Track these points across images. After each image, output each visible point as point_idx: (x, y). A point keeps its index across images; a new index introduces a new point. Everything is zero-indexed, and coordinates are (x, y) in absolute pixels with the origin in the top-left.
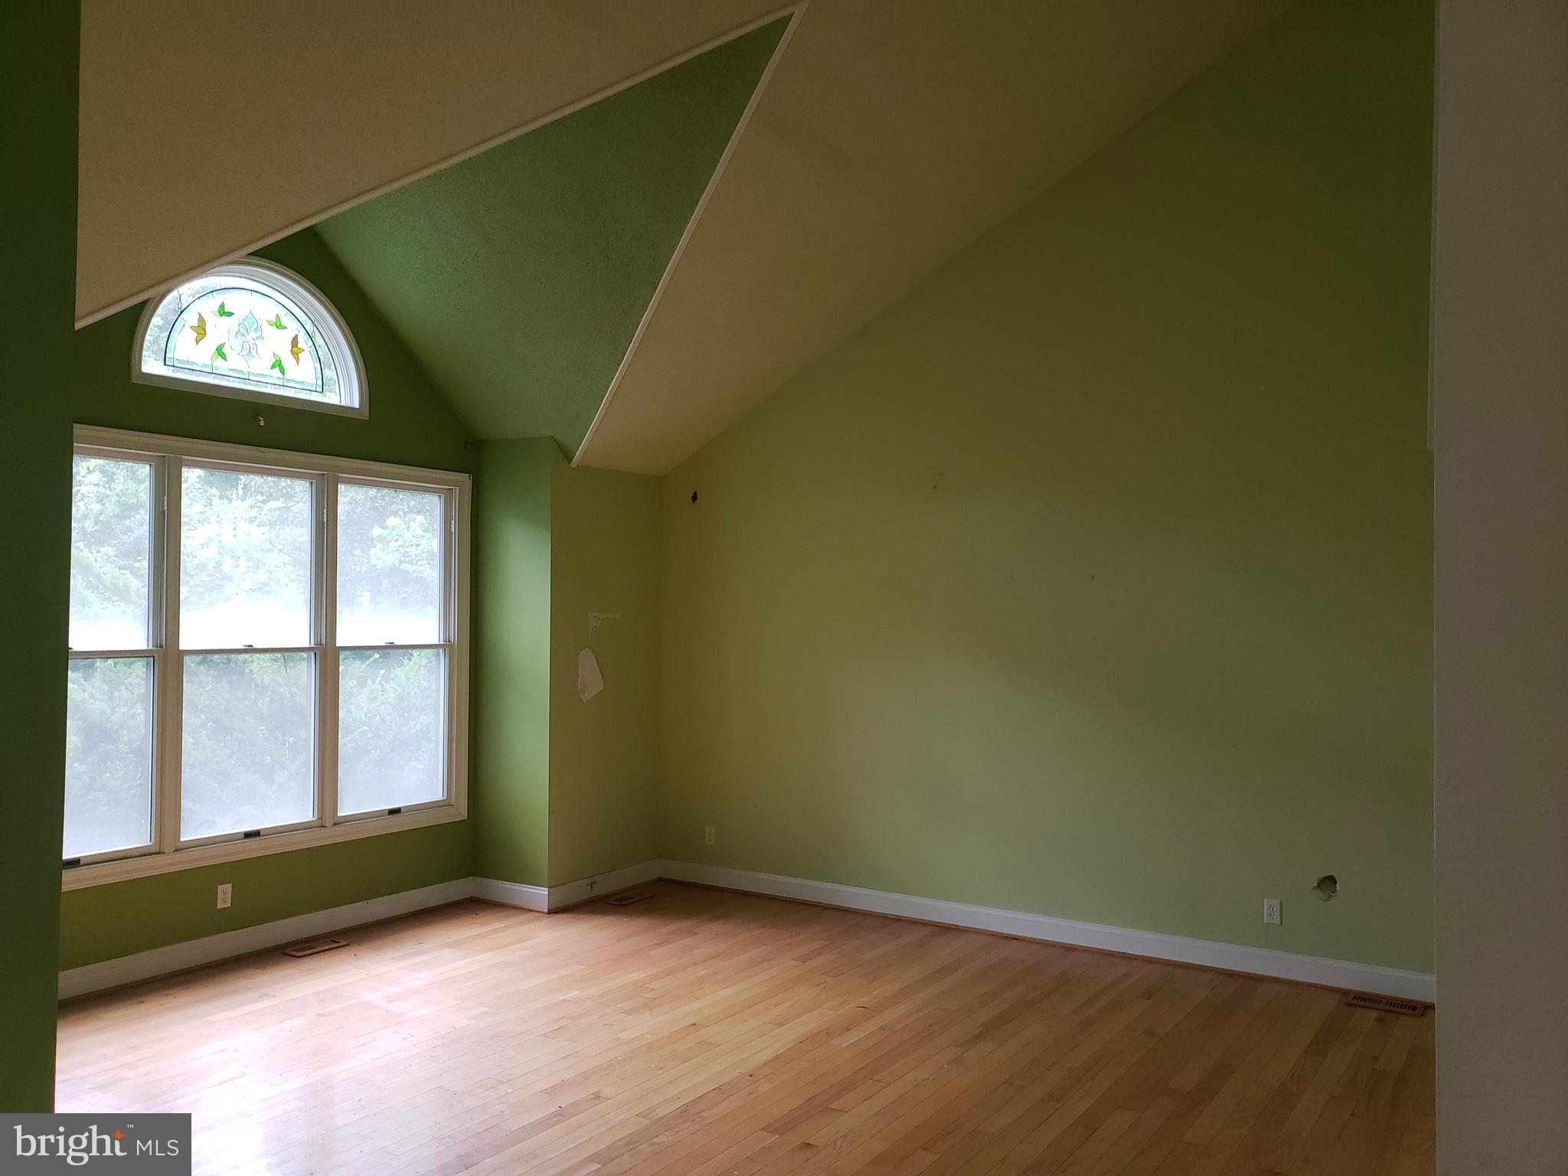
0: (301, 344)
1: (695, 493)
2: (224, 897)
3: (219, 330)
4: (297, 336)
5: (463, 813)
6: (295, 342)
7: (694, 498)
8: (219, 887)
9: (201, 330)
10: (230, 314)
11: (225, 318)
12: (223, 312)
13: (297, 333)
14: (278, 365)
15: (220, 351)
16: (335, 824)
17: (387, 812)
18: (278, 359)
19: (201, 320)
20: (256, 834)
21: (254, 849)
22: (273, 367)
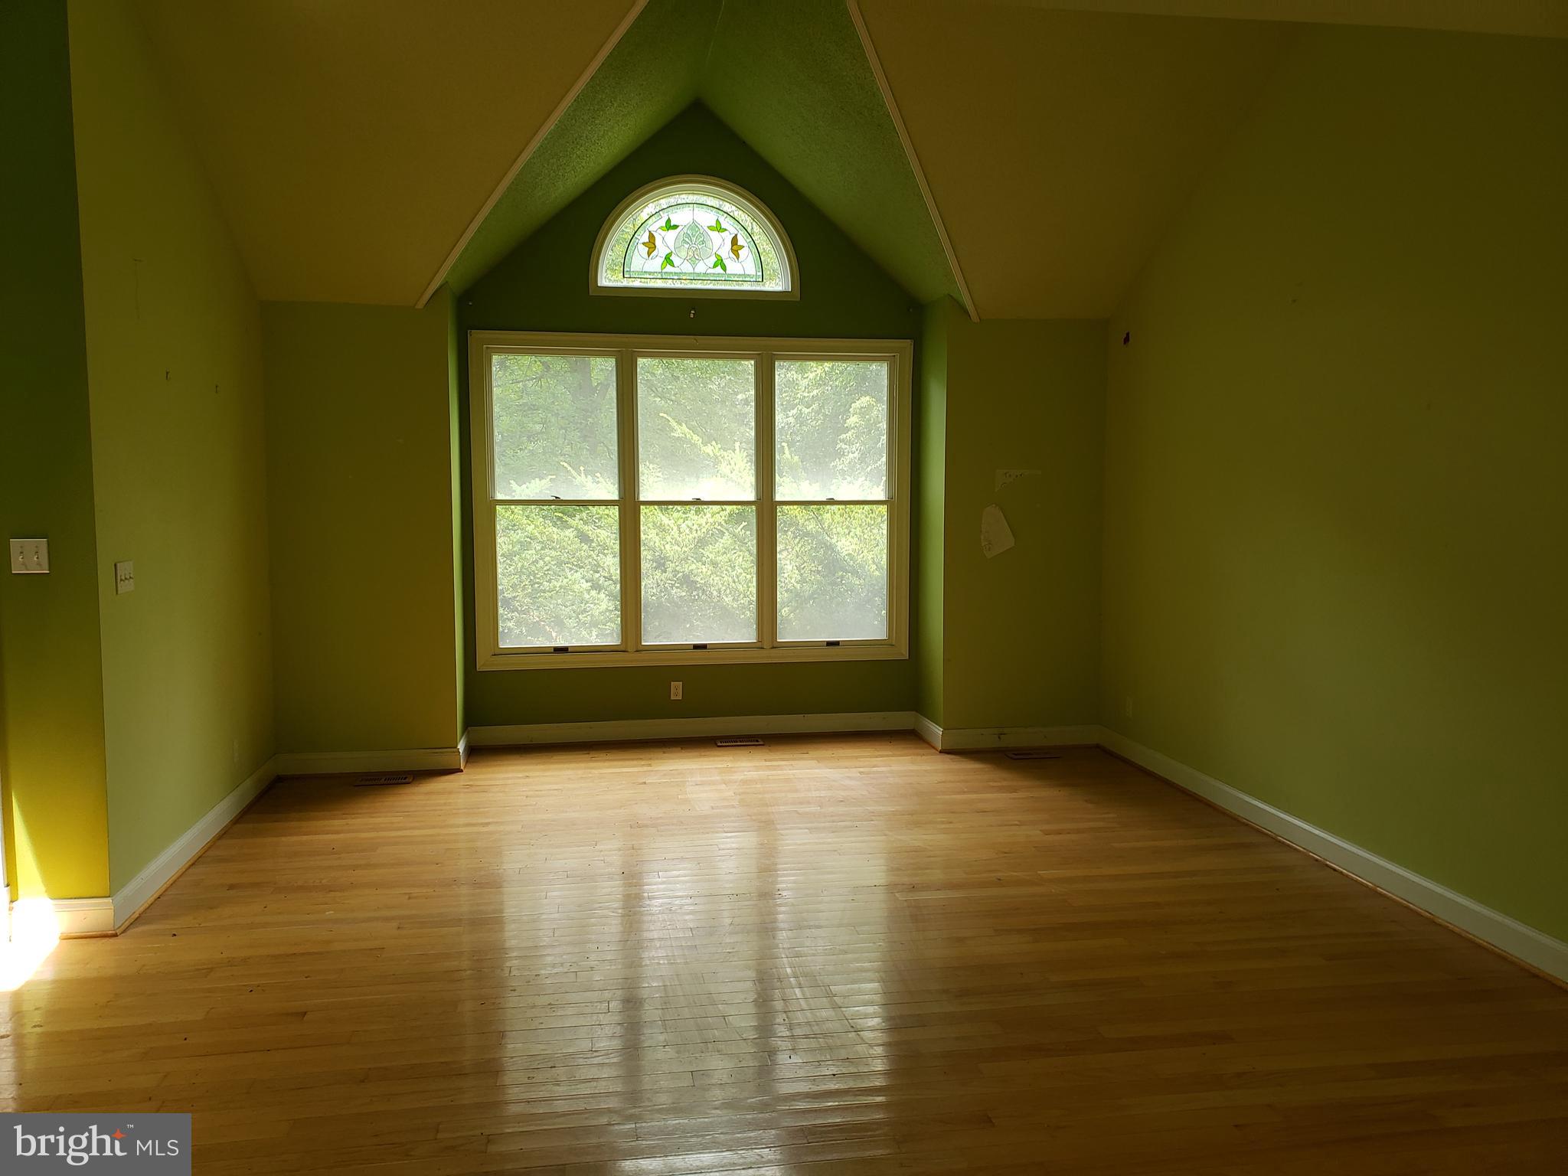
0: (741, 241)
1: (1128, 334)
2: (677, 690)
3: (667, 241)
4: (736, 235)
5: (904, 653)
6: (734, 241)
7: (1127, 340)
8: (672, 683)
9: (651, 245)
10: (676, 227)
11: (671, 232)
12: (670, 226)
13: (736, 232)
14: (720, 263)
15: (668, 259)
16: (773, 648)
17: (825, 643)
18: (719, 258)
19: (651, 236)
20: (704, 647)
21: (700, 659)
22: (715, 266)
